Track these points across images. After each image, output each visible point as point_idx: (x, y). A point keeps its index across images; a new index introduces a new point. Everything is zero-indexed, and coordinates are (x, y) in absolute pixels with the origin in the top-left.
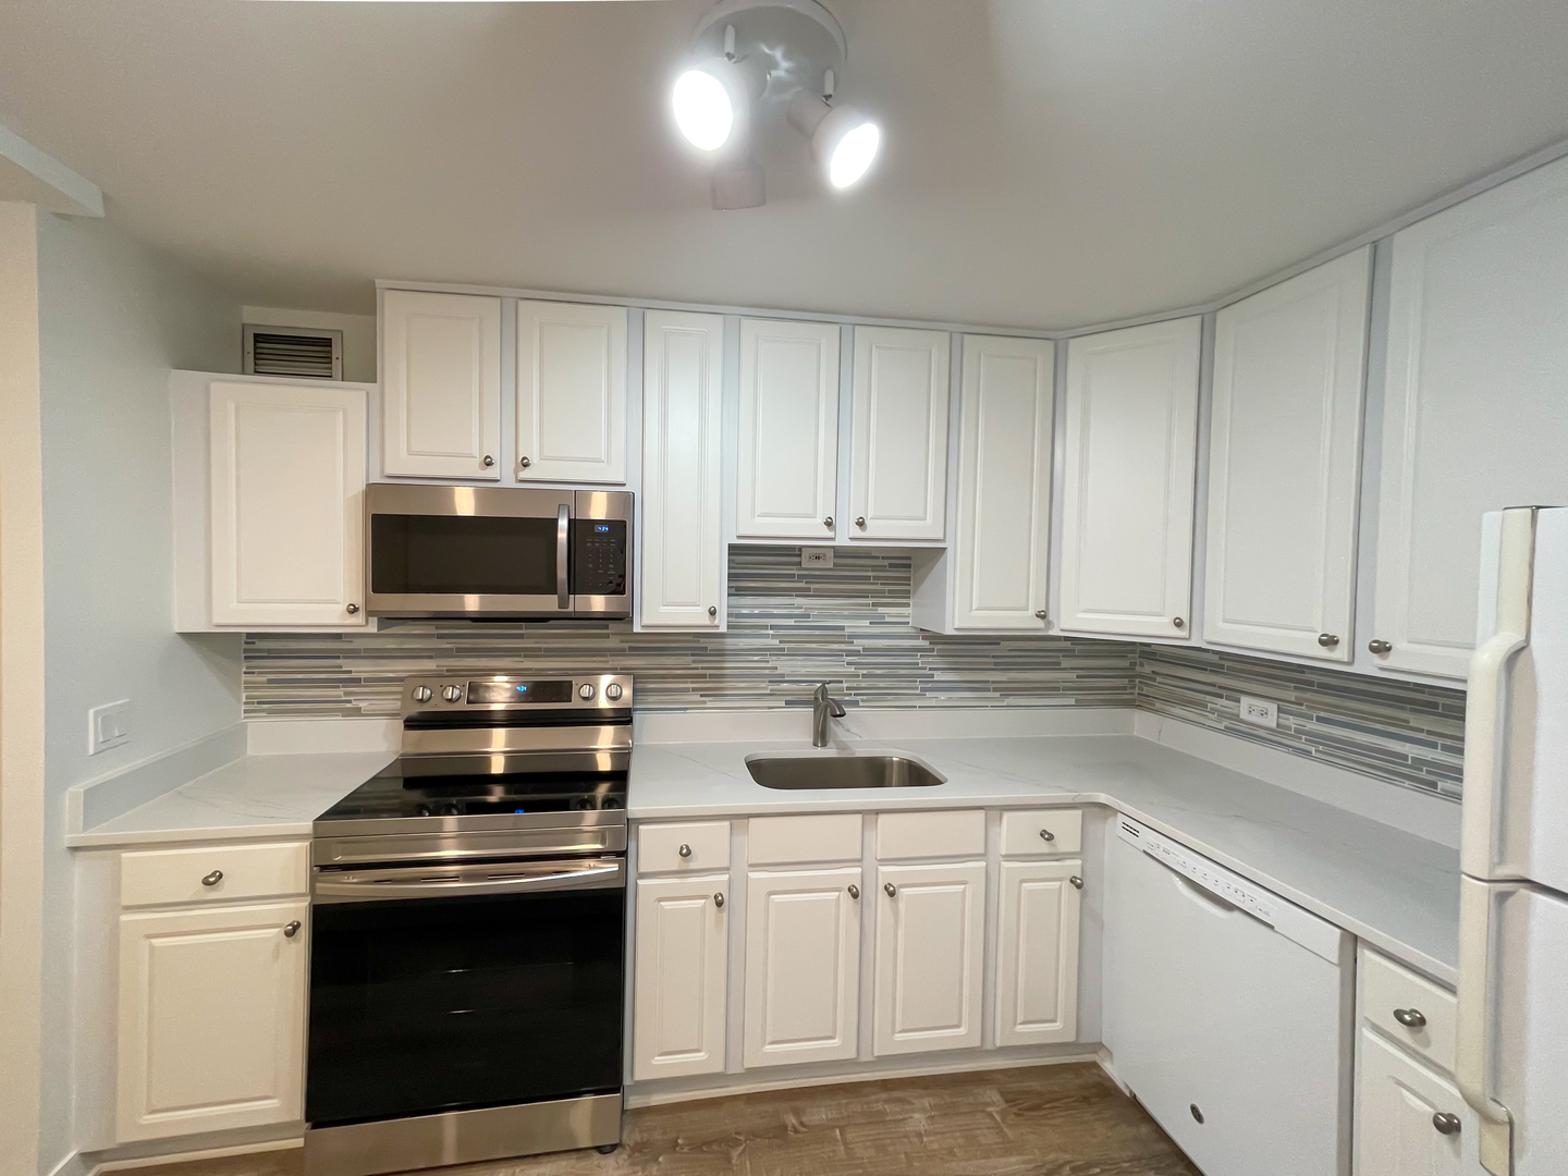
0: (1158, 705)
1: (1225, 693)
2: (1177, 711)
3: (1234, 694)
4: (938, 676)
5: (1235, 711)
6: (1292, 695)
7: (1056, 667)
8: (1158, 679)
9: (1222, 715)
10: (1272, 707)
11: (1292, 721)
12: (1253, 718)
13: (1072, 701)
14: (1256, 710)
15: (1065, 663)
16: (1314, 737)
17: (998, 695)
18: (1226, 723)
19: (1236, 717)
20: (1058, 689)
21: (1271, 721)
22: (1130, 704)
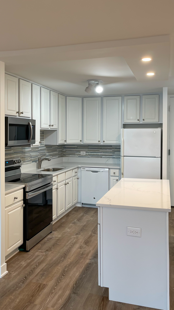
0: (67, 155)
1: (78, 151)
2: (71, 156)
3: (79, 151)
4: (47, 154)
5: (80, 154)
6: (87, 150)
7: (56, 151)
8: (67, 151)
9: (78, 155)
10: (85, 152)
11: (87, 154)
12: (83, 154)
13: (58, 157)
14: (83, 153)
15: (58, 150)
16: (90, 155)
17: (52, 157)
18: (78, 156)
19: (80, 155)
20: (56, 155)
21: (85, 154)
22: (62, 156)
